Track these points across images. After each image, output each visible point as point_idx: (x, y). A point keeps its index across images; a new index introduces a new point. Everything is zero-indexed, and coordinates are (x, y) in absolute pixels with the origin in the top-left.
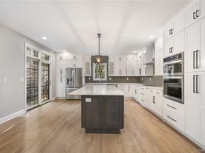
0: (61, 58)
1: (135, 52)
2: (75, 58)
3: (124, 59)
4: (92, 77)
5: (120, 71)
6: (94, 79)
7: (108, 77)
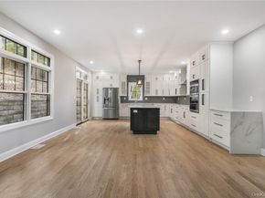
0: (98, 78)
1: (171, 72)
2: (111, 78)
3: (160, 79)
4: (127, 97)
5: (157, 91)
6: (130, 99)
7: (144, 97)
